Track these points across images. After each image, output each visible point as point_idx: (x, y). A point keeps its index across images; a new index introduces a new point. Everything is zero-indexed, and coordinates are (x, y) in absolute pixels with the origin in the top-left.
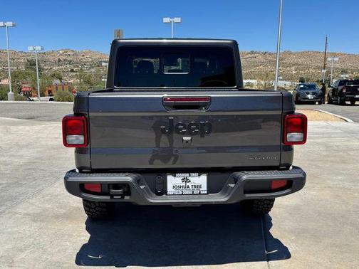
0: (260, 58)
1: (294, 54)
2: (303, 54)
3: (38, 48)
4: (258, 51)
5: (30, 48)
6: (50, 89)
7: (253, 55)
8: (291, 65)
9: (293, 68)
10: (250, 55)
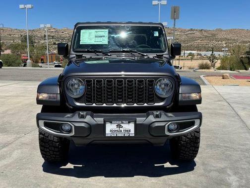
0: (198, 34)
1: (225, 31)
2: (231, 31)
3: (48, 25)
4: (196, 29)
5: (42, 26)
6: (42, 58)
7: (192, 32)
8: (222, 40)
9: (224, 42)
10: (190, 32)
